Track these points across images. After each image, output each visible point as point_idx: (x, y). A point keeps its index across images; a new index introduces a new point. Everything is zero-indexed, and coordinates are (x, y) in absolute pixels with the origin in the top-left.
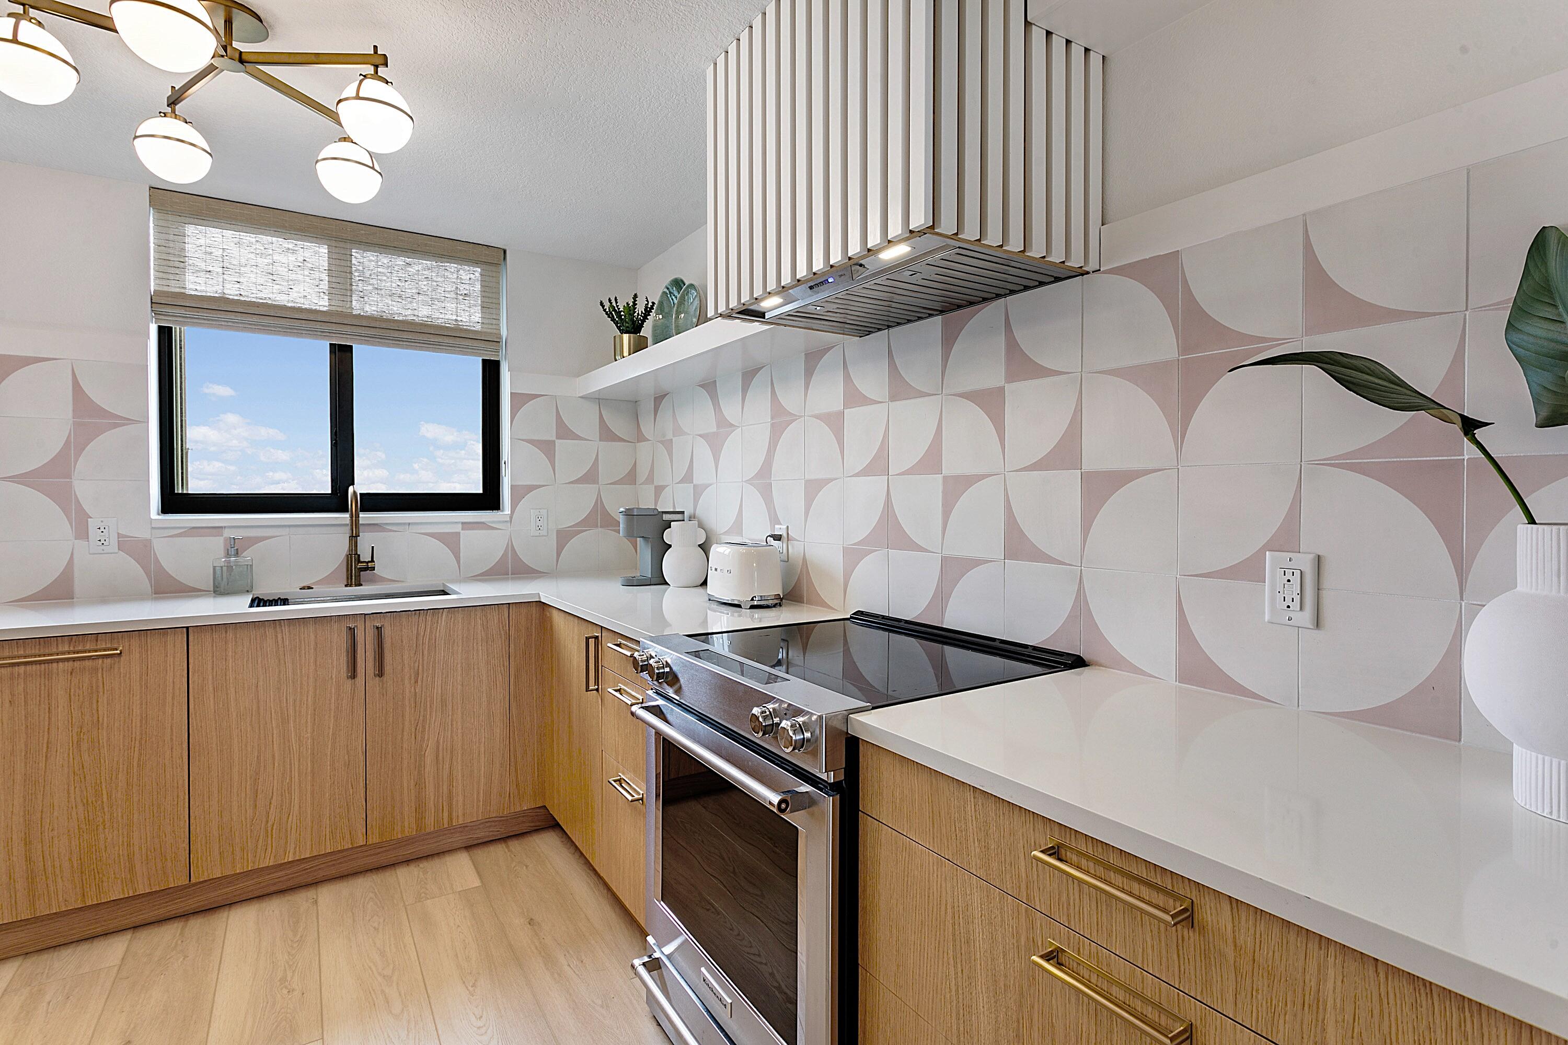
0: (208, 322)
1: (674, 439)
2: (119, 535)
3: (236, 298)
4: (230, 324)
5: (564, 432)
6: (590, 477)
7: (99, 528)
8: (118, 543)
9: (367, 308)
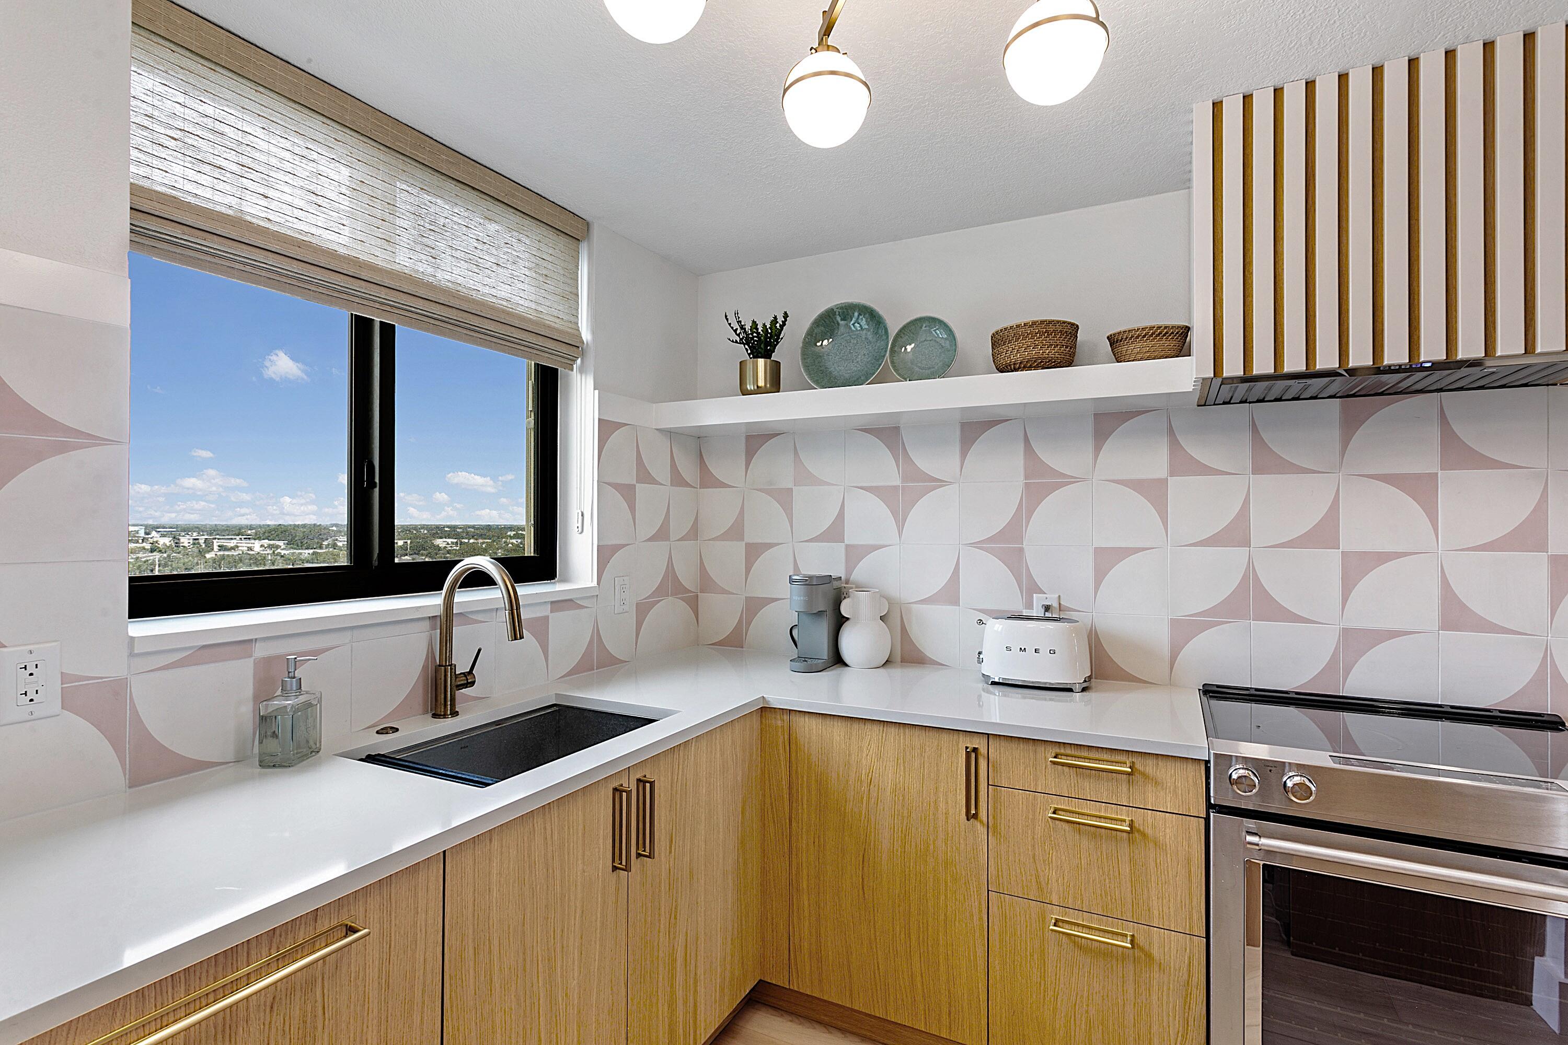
0: (213, 260)
1: (795, 489)
2: (64, 677)
3: (262, 223)
4: (248, 268)
5: (645, 476)
6: (662, 534)
7: (25, 668)
8: (62, 691)
9: (439, 275)
